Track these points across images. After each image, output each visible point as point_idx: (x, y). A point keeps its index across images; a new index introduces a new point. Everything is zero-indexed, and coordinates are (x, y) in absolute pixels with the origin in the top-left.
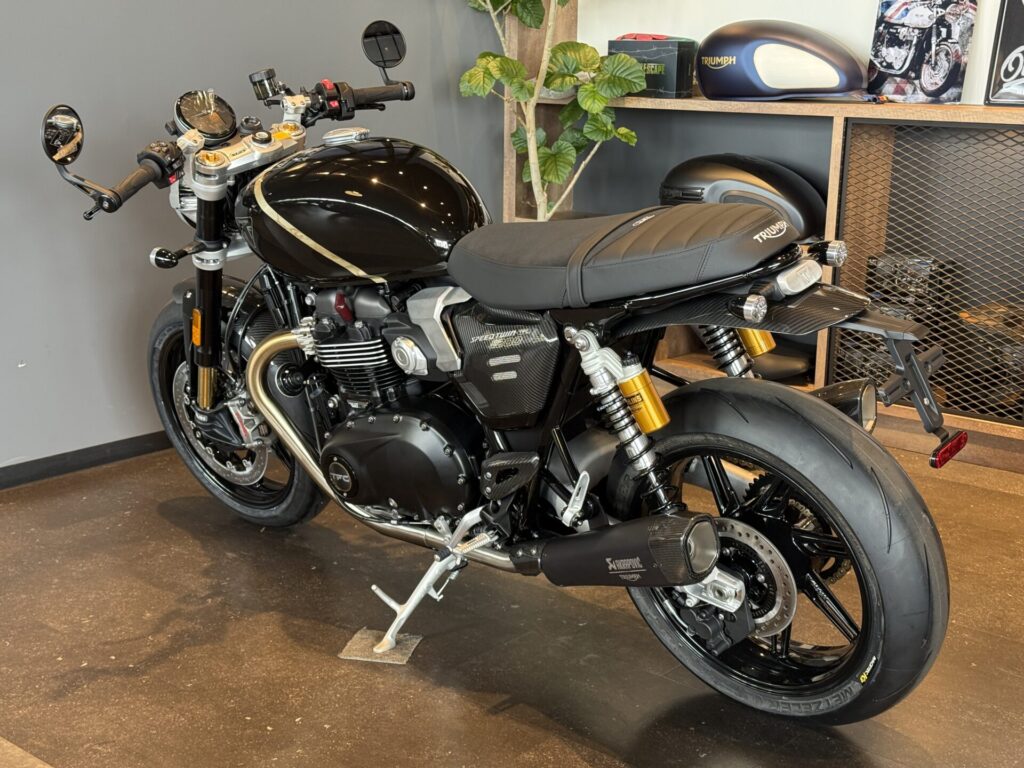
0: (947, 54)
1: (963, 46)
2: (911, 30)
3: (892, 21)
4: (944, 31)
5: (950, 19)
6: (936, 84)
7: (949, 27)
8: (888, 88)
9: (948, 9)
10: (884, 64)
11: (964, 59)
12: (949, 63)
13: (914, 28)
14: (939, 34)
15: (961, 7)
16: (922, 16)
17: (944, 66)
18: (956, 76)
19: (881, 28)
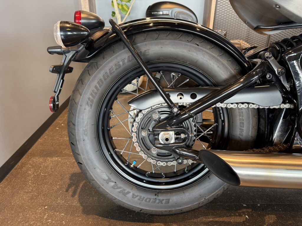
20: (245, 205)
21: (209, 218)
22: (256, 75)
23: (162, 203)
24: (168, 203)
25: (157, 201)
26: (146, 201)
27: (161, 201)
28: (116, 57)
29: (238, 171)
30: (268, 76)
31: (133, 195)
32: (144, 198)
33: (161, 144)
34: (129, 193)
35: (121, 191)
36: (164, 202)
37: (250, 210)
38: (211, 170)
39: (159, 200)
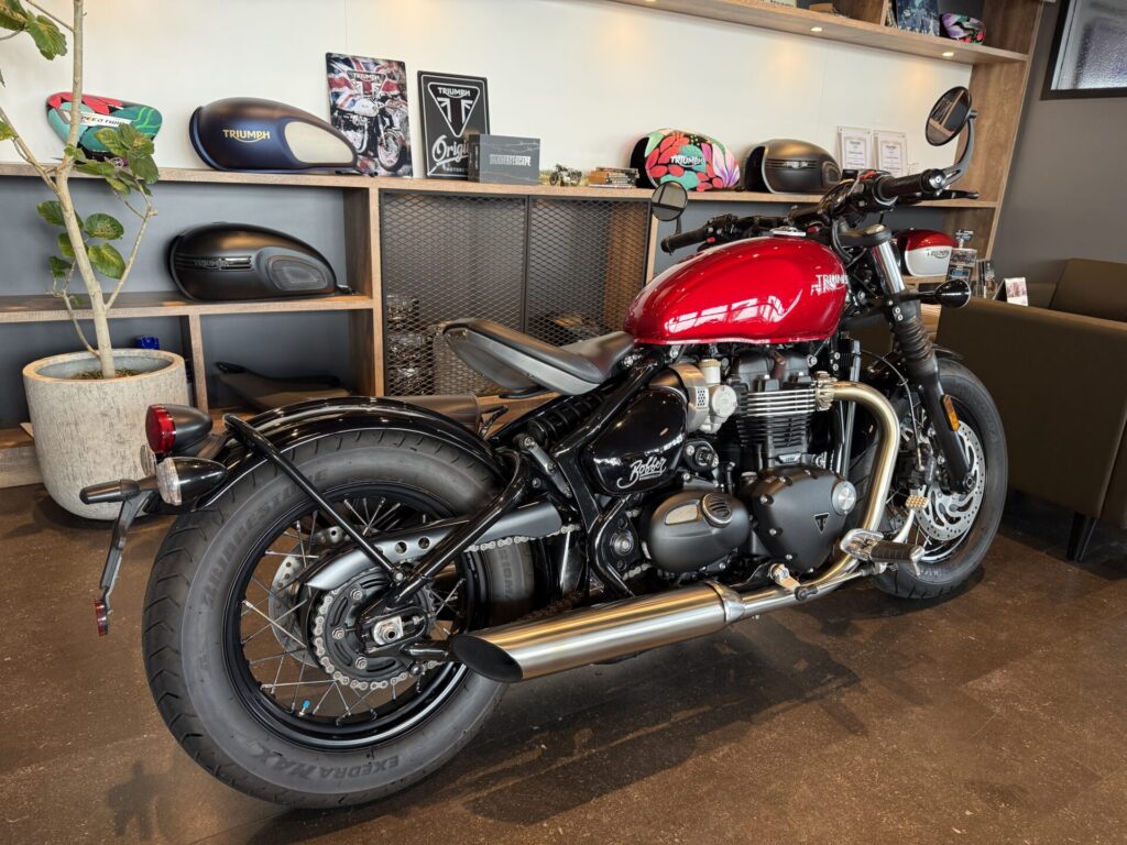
0: (394, 139)
1: (406, 132)
2: (361, 117)
3: (344, 109)
4: (387, 120)
5: (390, 111)
6: (392, 162)
7: (390, 117)
9: (387, 102)
11: (407, 143)
12: (396, 144)
13: (363, 117)
14: (384, 123)
15: (397, 103)
16: (365, 108)
17: (394, 148)
18: (404, 156)
19: (336, 114)
20: (535, 728)
21: (476, 774)
22: (519, 487)
23: (384, 769)
24: (396, 763)
25: (374, 768)
26: (350, 775)
27: (381, 766)
28: (261, 495)
29: (518, 656)
30: (535, 482)
31: (323, 770)
32: (345, 769)
33: (378, 646)
34: (312, 768)
35: (296, 769)
36: (387, 765)
37: (546, 734)
38: (472, 667)
39: (378, 763)
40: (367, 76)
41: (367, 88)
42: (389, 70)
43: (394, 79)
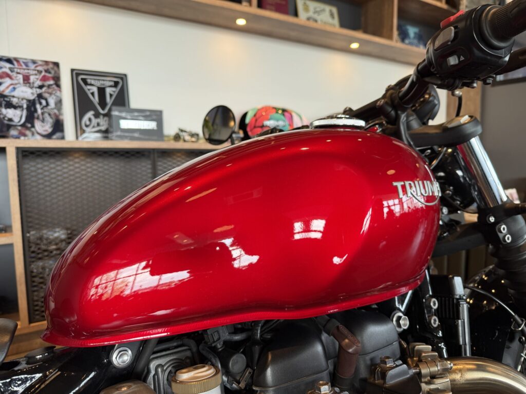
0: (49, 114)
1: (60, 110)
2: (20, 100)
3: (7, 93)
4: (43, 102)
5: (46, 95)
6: (46, 131)
7: (46, 100)
8: (13, 132)
9: (44, 89)
10: (6, 119)
11: (61, 117)
12: (51, 118)
13: (22, 99)
14: (41, 103)
15: (52, 90)
16: (25, 93)
17: (49, 122)
18: (58, 127)
40: (26, 71)
41: (26, 79)
42: (46, 67)
43: (50, 73)
